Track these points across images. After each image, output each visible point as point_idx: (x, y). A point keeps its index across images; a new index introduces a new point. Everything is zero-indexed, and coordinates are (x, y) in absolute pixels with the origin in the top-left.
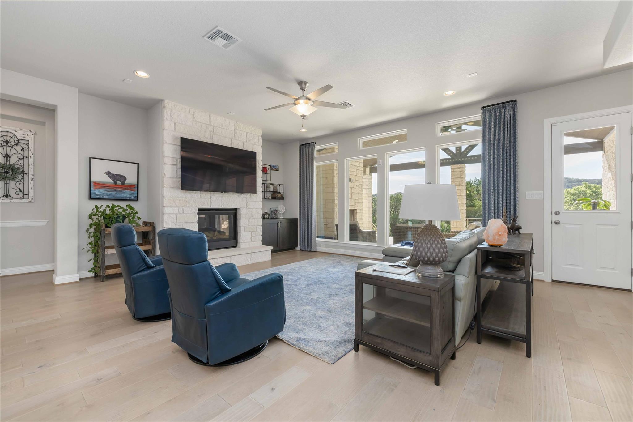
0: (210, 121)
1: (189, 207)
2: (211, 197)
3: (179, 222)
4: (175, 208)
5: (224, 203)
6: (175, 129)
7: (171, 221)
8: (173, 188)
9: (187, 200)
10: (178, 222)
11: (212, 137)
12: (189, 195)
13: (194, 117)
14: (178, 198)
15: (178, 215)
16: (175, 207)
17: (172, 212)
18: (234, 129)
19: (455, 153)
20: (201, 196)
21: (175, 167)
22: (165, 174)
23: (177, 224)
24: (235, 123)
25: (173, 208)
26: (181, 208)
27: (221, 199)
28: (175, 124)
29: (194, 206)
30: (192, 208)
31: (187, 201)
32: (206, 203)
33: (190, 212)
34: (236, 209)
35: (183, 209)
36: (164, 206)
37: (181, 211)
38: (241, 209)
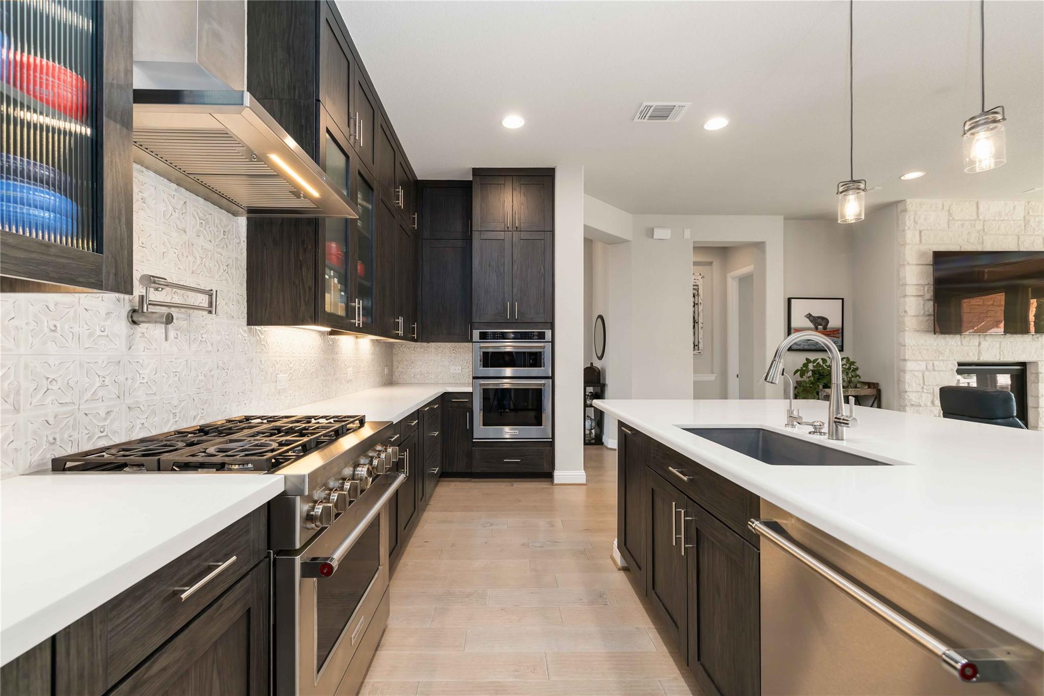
0: (978, 213)
1: (942, 360)
2: (980, 344)
3: (927, 384)
4: (921, 363)
5: (1004, 354)
6: (921, 241)
7: (915, 382)
8: (918, 331)
9: (940, 350)
10: (926, 383)
11: (981, 242)
12: (942, 341)
13: (950, 214)
14: (925, 347)
15: (927, 373)
16: (921, 361)
17: (917, 368)
18: (1024, 217)
20: (961, 341)
21: (920, 299)
22: (906, 312)
23: (925, 387)
24: (1027, 204)
25: (919, 362)
26: (931, 363)
27: (998, 345)
28: (920, 232)
29: (950, 359)
30: (948, 362)
31: (939, 352)
32: (971, 355)
33: (944, 369)
34: (1024, 364)
35: (933, 364)
36: (905, 360)
37: (930, 367)
38: (1039, 363)
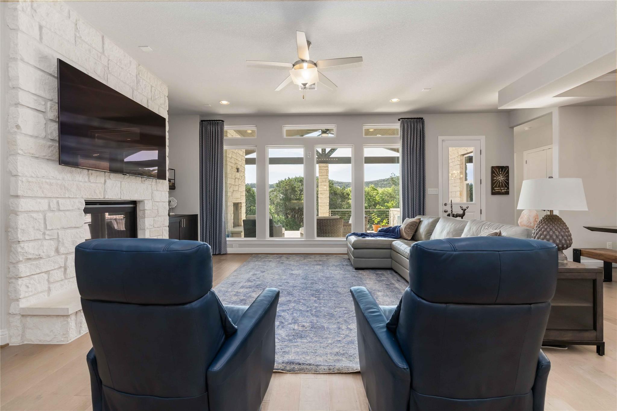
0: (103, 47)
1: (69, 198)
2: (105, 181)
3: (51, 228)
4: (42, 201)
5: (124, 193)
6: (41, 38)
7: (34, 227)
8: (37, 158)
9: (65, 185)
10: (48, 228)
11: (106, 78)
12: (69, 175)
13: (77, 30)
14: (48, 181)
15: (49, 215)
16: (41, 198)
17: (36, 208)
18: (136, 75)
19: (321, 153)
20: (89, 178)
21: (41, 115)
22: (18, 127)
23: (47, 232)
24: (138, 65)
25: (39, 200)
26: (55, 201)
27: (119, 185)
28: (41, 28)
29: (77, 196)
30: (74, 200)
31: (65, 187)
32: (98, 192)
33: (71, 208)
34: (134, 203)
35: (58, 203)
36: (17, 196)
37: (54, 205)
38: (146, 202)
